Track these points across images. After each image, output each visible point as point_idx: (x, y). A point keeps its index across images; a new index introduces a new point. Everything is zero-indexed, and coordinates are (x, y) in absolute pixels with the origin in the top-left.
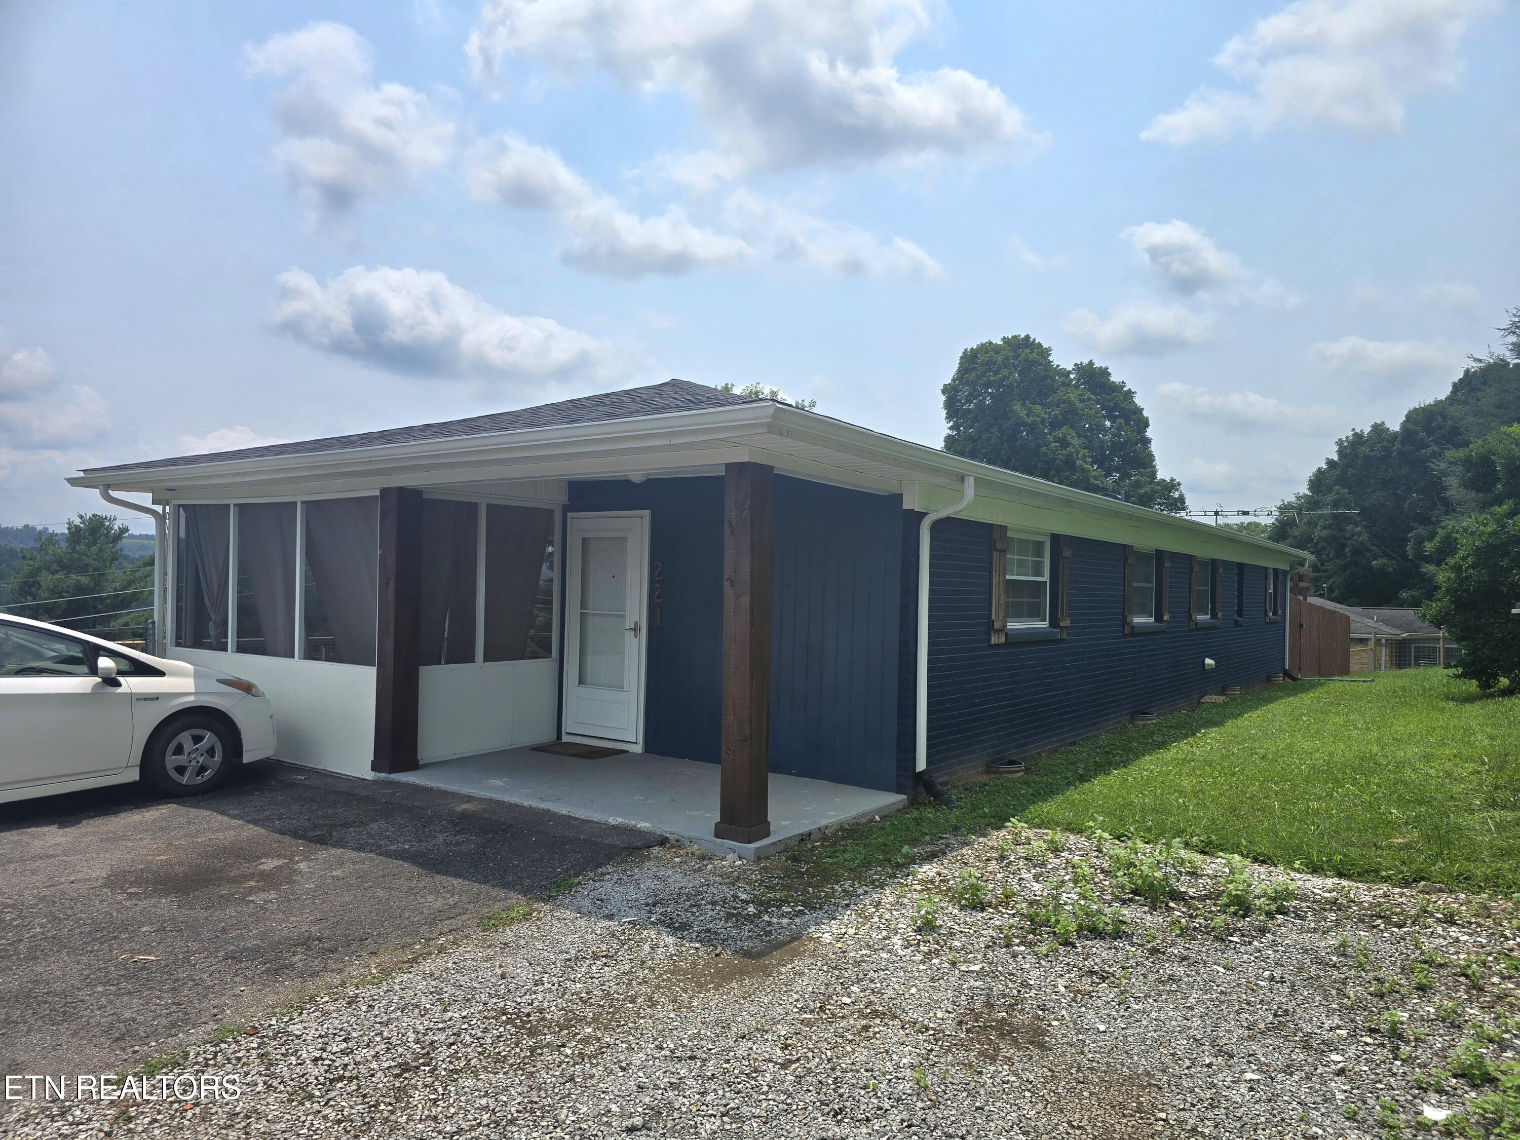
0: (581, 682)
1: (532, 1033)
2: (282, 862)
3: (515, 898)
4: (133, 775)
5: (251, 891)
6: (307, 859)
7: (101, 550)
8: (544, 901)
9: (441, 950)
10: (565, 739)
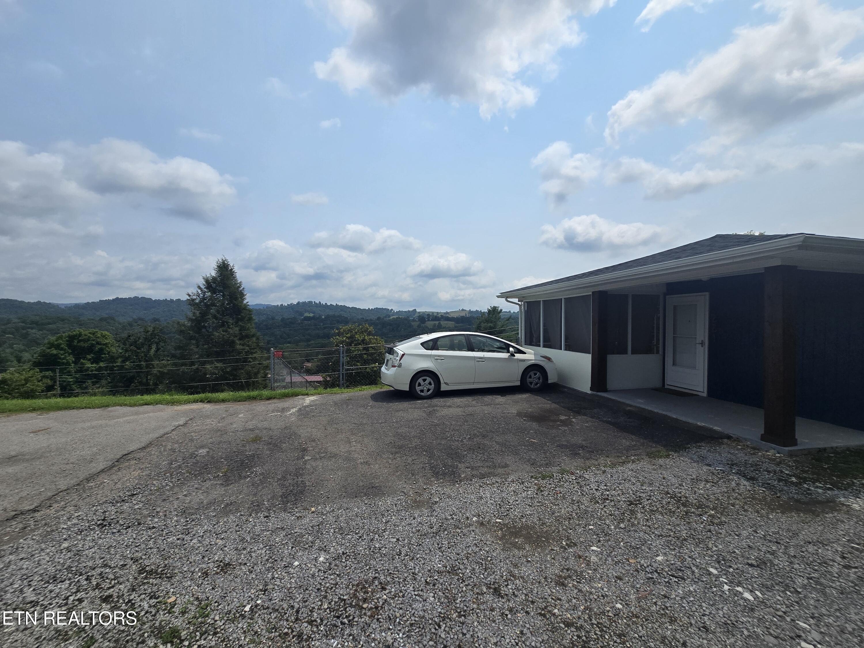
0: (674, 364)
1: (684, 505)
2: (566, 417)
3: (660, 448)
4: (518, 383)
5: (559, 426)
6: (574, 418)
7: (496, 316)
8: (673, 451)
9: (633, 462)
10: (666, 387)
